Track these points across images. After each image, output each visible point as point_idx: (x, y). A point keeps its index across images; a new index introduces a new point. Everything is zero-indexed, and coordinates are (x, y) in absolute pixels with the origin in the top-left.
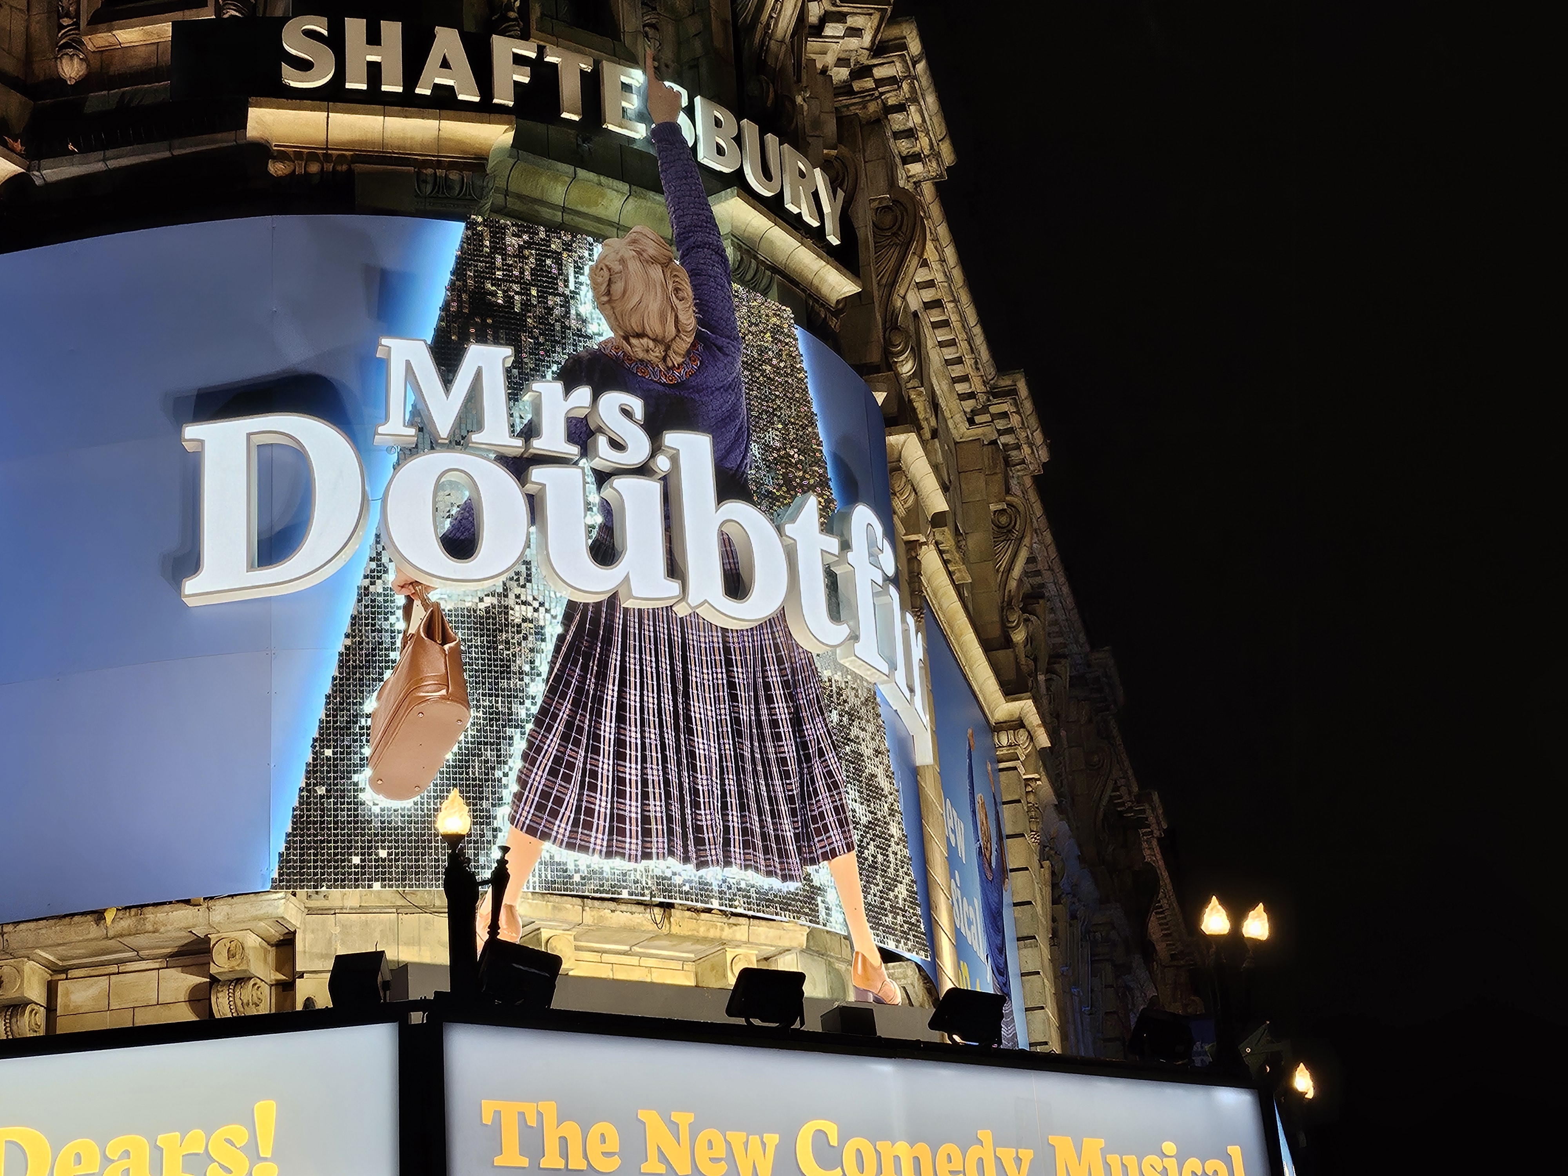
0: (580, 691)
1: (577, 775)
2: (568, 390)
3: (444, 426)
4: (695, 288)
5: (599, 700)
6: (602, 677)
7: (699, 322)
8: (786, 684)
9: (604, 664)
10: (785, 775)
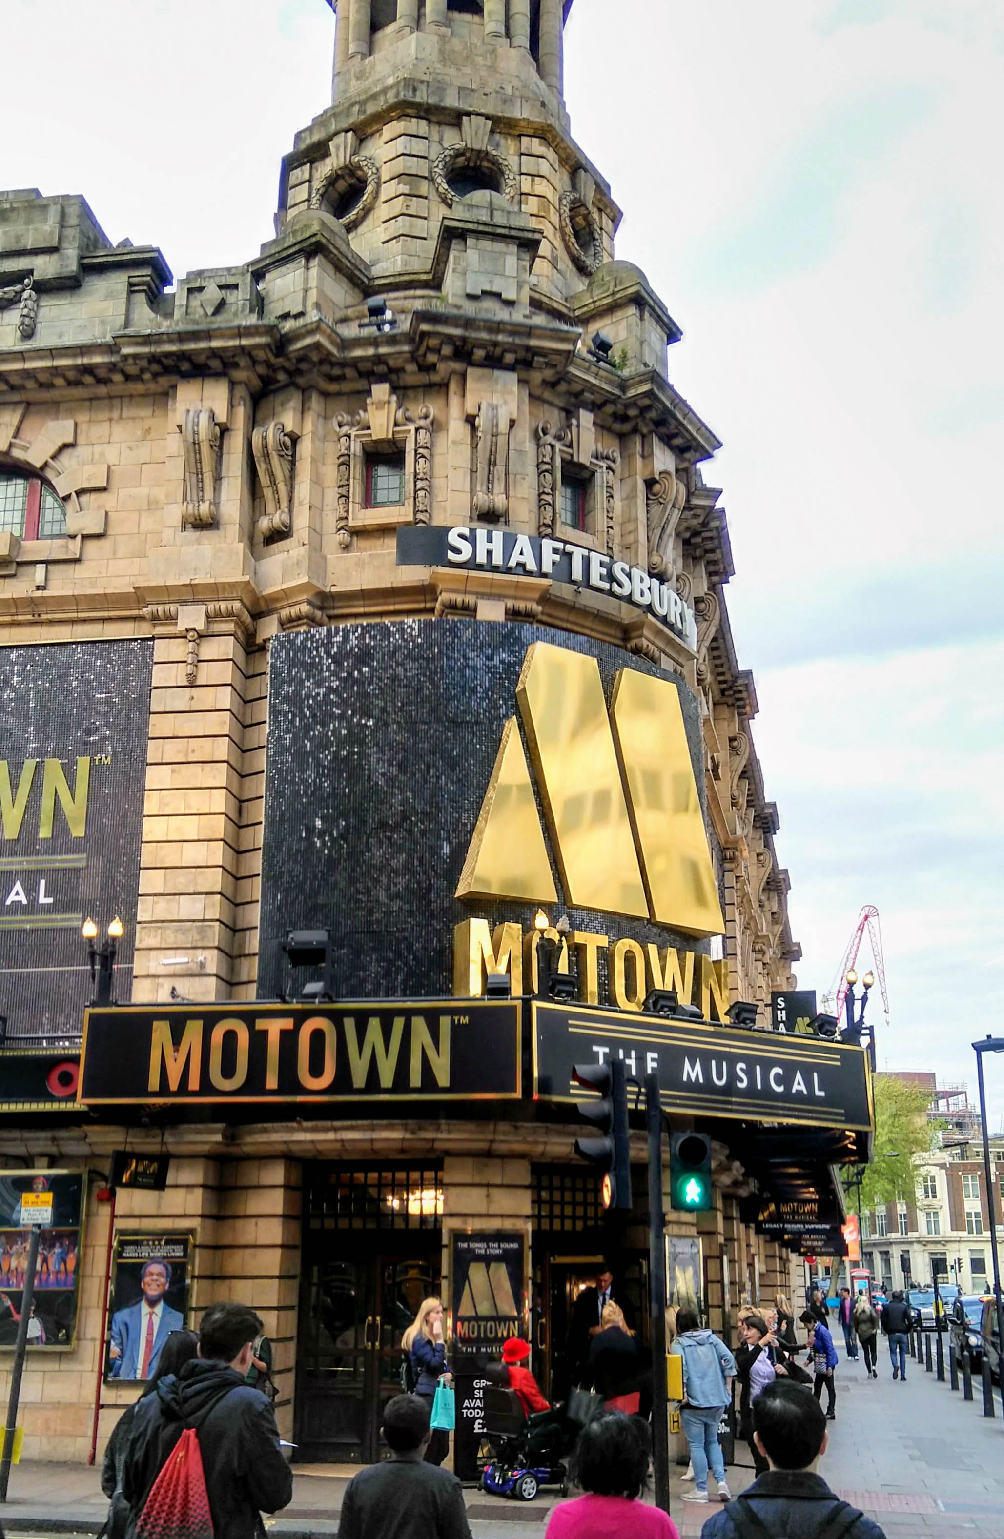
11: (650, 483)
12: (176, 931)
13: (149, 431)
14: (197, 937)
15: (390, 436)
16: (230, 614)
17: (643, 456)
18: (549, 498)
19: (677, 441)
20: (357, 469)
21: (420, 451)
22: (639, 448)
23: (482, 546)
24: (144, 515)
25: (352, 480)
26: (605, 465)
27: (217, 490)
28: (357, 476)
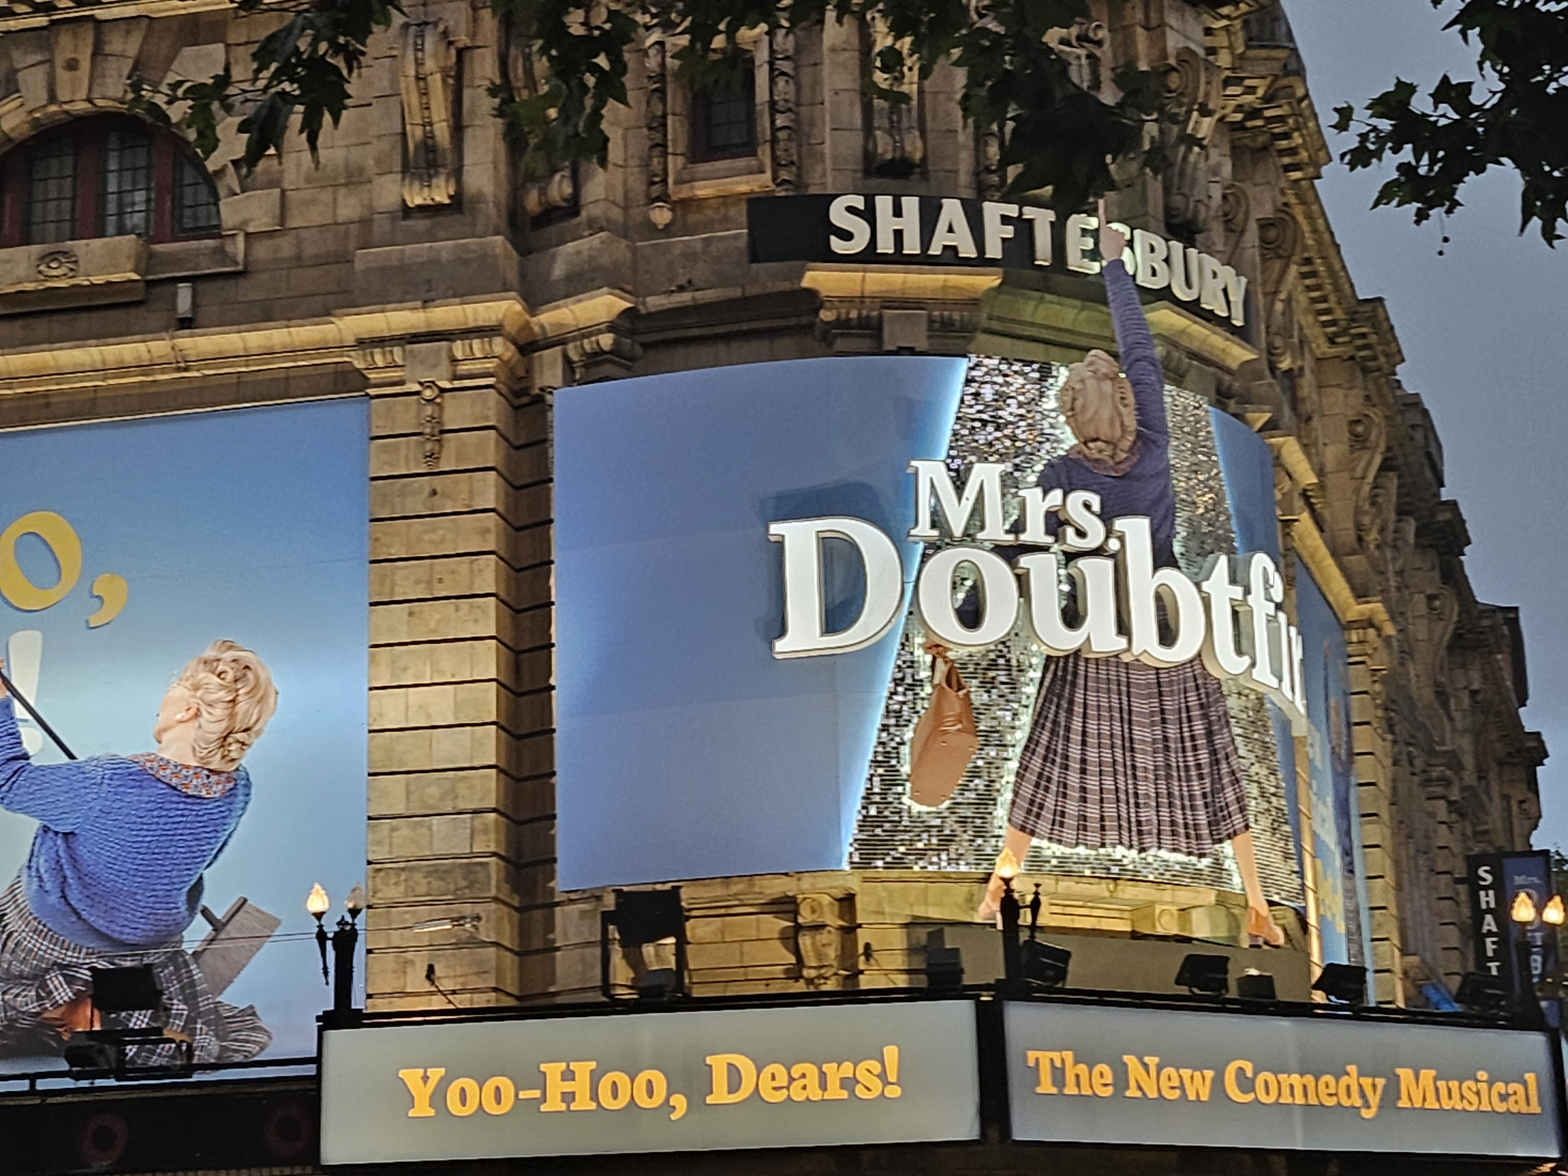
0: (1055, 723)
1: (1053, 788)
2: (1045, 493)
3: (958, 528)
4: (1136, 395)
5: (1068, 729)
6: (1070, 711)
7: (1140, 423)
8: (1202, 706)
9: (1071, 702)
10: (1201, 777)
12: (429, 874)
14: (463, 883)
17: (1148, 28)
21: (779, 64)
22: (1140, 14)
23: (886, 222)
25: (669, 119)
28: (678, 110)
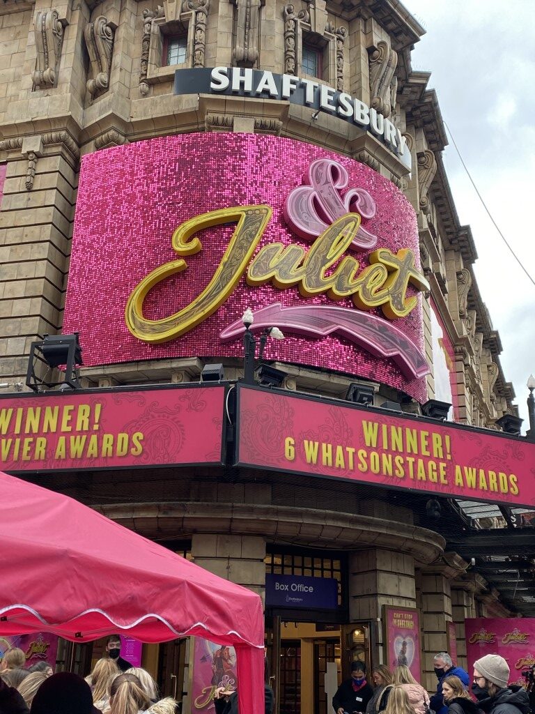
11: (371, 50)
13: (19, 33)
14: (16, 368)
15: (178, 18)
16: (59, 140)
17: (365, 33)
18: (292, 54)
19: (391, 26)
20: (154, 43)
21: (199, 25)
22: (362, 27)
23: (237, 78)
24: (10, 85)
25: (150, 50)
26: (336, 37)
27: (57, 64)
28: (155, 47)
